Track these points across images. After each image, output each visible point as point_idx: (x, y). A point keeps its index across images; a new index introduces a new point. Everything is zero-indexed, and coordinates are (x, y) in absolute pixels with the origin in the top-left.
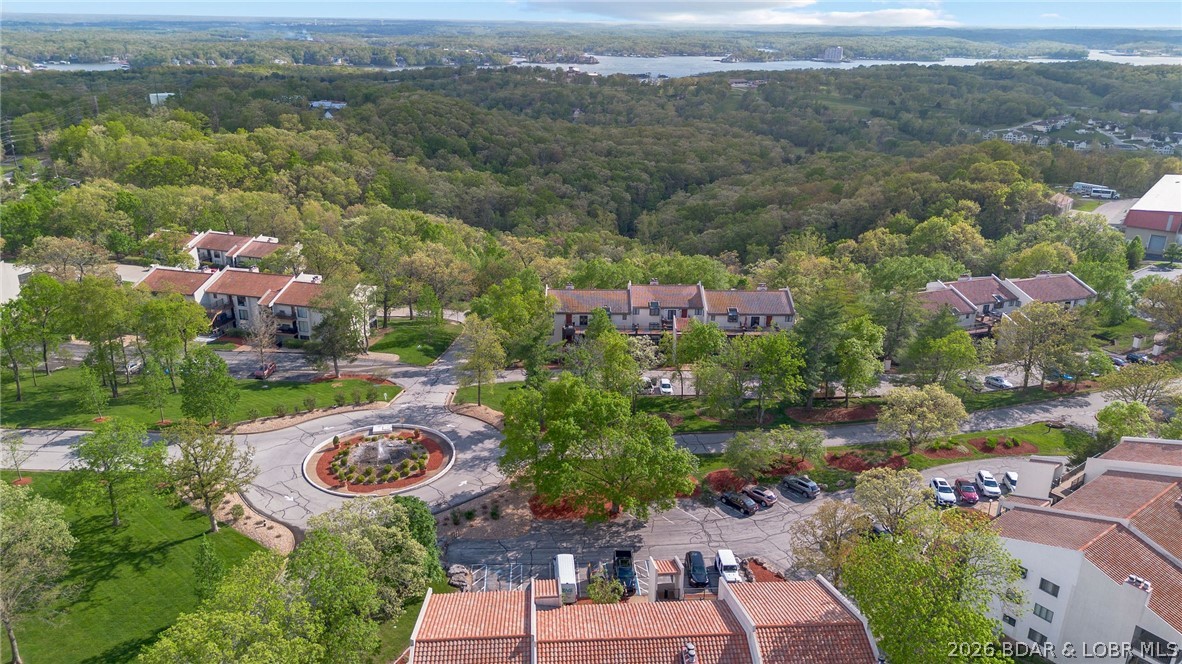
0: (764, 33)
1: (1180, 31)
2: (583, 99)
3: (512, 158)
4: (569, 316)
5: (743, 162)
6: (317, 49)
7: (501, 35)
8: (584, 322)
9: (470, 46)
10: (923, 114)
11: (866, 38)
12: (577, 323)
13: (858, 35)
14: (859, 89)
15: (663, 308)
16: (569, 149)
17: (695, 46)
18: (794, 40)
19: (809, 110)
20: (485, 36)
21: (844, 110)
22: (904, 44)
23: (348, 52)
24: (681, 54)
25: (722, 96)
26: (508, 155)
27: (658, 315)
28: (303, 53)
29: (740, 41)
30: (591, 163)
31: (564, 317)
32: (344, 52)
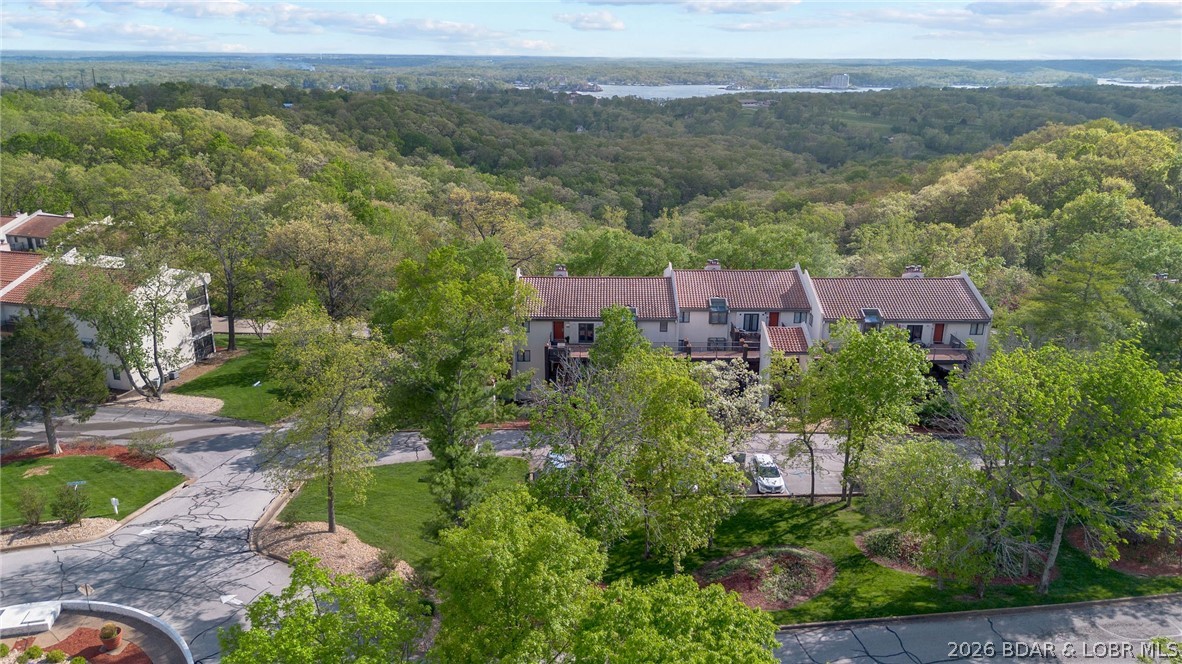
0: (768, 65)
1: (1180, 61)
2: (586, 116)
3: (504, 159)
4: (558, 325)
5: (766, 171)
6: (317, 77)
7: (505, 68)
8: (586, 336)
9: (473, 76)
10: (949, 130)
11: (871, 68)
12: (574, 336)
13: (862, 65)
14: (877, 106)
15: (735, 310)
16: (571, 153)
17: (699, 75)
18: (798, 70)
19: (827, 127)
20: (489, 67)
21: (864, 127)
22: (909, 73)
23: (348, 80)
24: (685, 83)
25: (733, 114)
26: (499, 156)
27: (726, 323)
28: (302, 81)
29: (744, 71)
30: (596, 167)
31: (548, 328)
32: (344, 80)
